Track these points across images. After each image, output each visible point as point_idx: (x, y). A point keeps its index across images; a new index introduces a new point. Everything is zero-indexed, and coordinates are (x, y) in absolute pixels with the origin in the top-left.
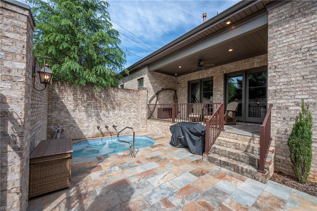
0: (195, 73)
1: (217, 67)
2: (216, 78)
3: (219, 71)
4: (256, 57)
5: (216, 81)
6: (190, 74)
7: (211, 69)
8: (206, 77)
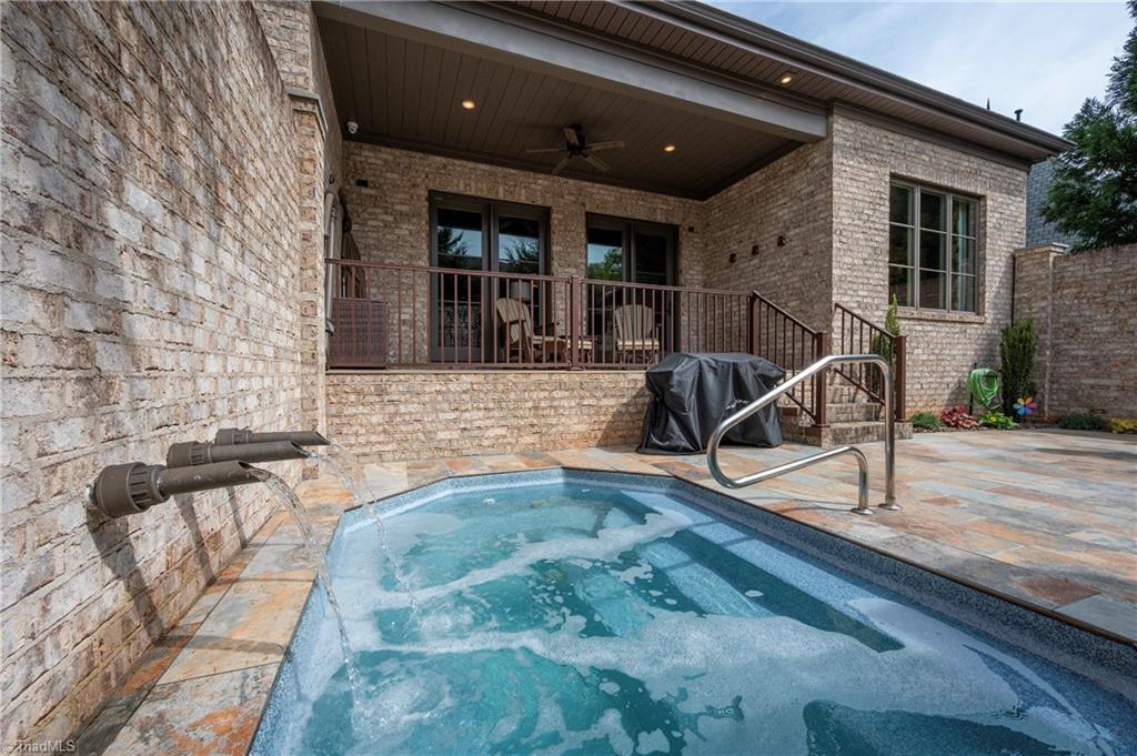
0: (471, 165)
1: (565, 180)
2: (560, 216)
3: (573, 199)
4: (660, 196)
5: (562, 228)
6: (444, 160)
7: (545, 179)
8: (523, 200)
